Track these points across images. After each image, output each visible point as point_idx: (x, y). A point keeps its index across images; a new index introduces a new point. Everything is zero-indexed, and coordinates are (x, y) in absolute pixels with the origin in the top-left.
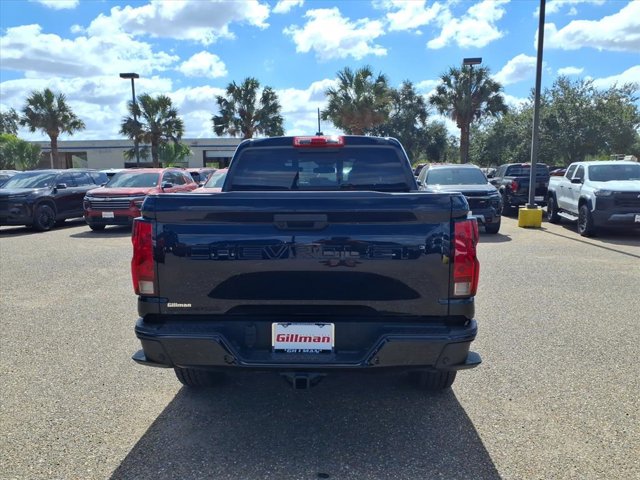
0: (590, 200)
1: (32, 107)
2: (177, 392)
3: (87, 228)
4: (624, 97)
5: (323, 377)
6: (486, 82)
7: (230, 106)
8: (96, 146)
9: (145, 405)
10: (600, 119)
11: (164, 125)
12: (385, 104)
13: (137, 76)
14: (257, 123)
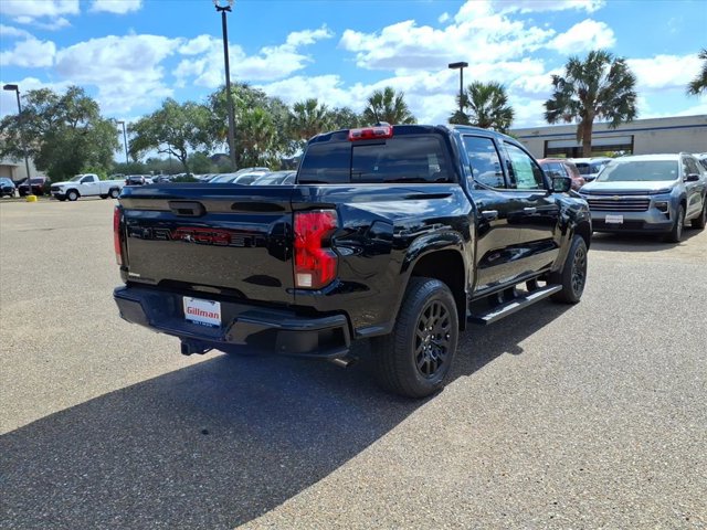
1: (372, 108)
7: (568, 87)
11: (492, 115)
13: (466, 65)
14: (600, 105)
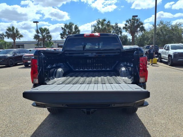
0: (172, 55)
2: (48, 115)
3: (24, 66)
4: (179, 26)
5: (96, 110)
6: (139, 22)
8: (27, 43)
9: (38, 119)
10: (173, 32)
11: (46, 36)
12: (110, 29)
13: (38, 22)
